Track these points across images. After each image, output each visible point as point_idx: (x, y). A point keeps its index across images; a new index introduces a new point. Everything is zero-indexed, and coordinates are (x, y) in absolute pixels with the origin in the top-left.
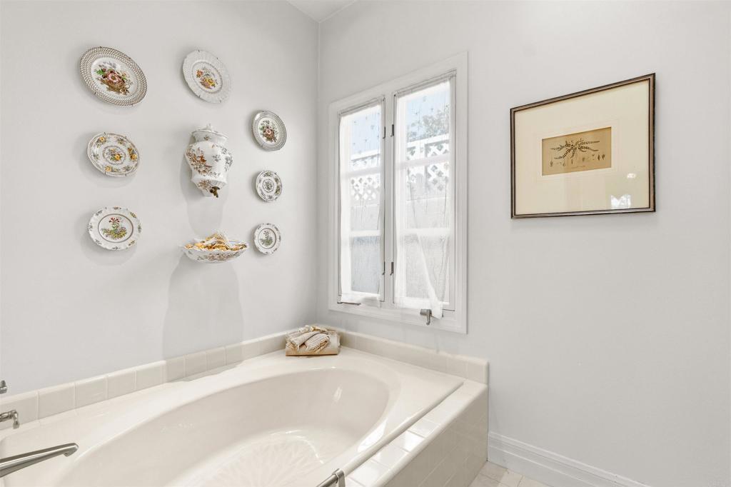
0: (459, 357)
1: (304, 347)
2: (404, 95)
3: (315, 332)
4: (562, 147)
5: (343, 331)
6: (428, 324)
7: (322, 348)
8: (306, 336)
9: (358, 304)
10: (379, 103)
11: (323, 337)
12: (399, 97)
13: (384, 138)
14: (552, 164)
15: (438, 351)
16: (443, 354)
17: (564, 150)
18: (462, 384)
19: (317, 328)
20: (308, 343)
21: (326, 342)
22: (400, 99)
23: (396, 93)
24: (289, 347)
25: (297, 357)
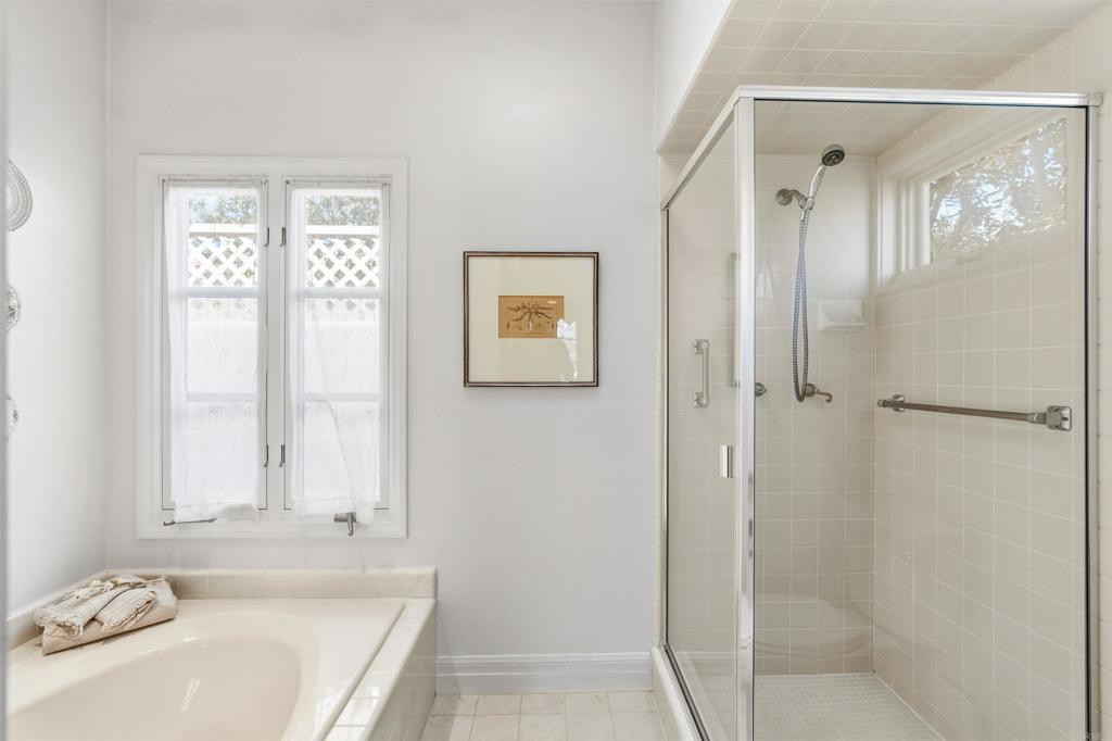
0: (398, 571)
1: (95, 625)
2: (305, 187)
3: (119, 590)
4: (519, 309)
5: (176, 572)
6: (351, 534)
7: (139, 616)
8: (97, 603)
9: (211, 521)
10: (257, 187)
11: (141, 595)
12: (296, 187)
13: (267, 245)
14: (508, 325)
15: (364, 568)
16: (373, 571)
17: (520, 313)
18: (403, 608)
19: (120, 581)
20: (105, 616)
21: (149, 602)
22: (297, 190)
23: (290, 179)
24: (50, 636)
25: (79, 650)
